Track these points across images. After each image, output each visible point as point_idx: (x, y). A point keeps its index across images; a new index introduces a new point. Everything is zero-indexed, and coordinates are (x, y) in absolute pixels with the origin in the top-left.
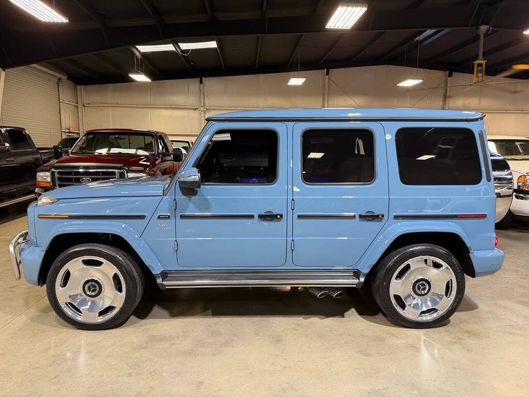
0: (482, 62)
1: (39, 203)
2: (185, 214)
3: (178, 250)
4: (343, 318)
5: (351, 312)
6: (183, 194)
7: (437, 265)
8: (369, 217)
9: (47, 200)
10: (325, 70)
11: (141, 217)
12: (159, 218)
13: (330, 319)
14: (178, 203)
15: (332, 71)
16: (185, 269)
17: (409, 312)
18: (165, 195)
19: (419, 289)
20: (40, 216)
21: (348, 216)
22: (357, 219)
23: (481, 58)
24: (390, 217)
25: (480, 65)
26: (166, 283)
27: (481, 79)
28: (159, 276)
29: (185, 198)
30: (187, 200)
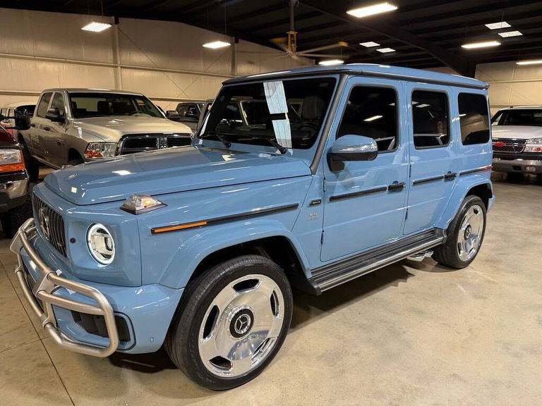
0: (293, 33)
1: (137, 209)
2: (335, 195)
3: (324, 242)
4: (413, 275)
5: (409, 269)
6: (331, 170)
7: (476, 212)
8: (450, 177)
9: (149, 201)
10: (113, 18)
11: (294, 207)
12: (311, 205)
13: (410, 280)
14: (328, 183)
15: (122, 20)
16: (324, 264)
17: (463, 255)
18: (313, 173)
19: (468, 234)
20: (156, 231)
21: (440, 178)
22: (443, 179)
23: (293, 28)
24: (458, 175)
25: (292, 36)
26: (321, 285)
27: (294, 49)
28: (313, 280)
29: (333, 175)
30: (336, 177)
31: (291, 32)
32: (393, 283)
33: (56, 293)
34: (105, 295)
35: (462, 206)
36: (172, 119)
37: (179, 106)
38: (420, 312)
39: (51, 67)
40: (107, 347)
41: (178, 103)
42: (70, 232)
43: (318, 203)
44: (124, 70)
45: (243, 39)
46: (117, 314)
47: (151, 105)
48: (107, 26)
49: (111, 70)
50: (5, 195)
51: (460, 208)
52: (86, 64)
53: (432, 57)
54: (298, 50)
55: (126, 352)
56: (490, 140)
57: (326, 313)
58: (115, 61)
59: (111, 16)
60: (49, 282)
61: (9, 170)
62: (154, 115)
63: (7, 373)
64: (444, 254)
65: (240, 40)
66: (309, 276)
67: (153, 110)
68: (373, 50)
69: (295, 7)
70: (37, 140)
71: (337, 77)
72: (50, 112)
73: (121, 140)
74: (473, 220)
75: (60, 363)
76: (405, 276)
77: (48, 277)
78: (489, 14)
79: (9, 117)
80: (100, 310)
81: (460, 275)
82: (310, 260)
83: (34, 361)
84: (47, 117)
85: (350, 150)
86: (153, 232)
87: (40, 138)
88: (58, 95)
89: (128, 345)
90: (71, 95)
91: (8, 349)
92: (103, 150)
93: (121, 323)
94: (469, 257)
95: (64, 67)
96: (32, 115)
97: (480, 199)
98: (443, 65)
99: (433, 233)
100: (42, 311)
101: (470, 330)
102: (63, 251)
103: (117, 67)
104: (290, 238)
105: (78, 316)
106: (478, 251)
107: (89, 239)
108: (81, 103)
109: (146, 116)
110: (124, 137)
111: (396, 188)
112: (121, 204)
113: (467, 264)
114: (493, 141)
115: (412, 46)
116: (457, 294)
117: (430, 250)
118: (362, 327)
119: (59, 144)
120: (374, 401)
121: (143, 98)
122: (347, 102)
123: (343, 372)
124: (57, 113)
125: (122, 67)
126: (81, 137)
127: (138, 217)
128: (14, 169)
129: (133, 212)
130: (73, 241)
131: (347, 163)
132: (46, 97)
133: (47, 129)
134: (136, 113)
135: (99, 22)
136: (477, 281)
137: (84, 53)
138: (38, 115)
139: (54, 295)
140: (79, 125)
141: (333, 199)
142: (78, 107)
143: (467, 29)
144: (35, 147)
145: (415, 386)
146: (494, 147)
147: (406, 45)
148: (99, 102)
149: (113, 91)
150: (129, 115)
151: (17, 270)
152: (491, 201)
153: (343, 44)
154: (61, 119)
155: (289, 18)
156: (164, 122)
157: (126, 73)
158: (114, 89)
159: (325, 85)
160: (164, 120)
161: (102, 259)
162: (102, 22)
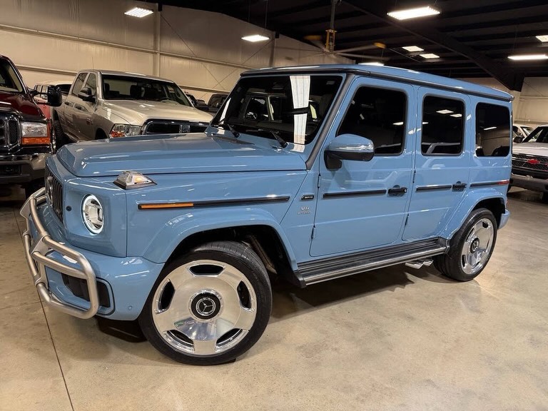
0: (332, 31)
1: (128, 184)
2: (329, 192)
3: (314, 237)
4: (413, 283)
5: (410, 276)
6: (327, 167)
7: (485, 225)
8: (459, 187)
9: (141, 179)
10: (157, 4)
11: (285, 200)
12: (303, 199)
13: (408, 288)
14: (323, 180)
15: (165, 7)
16: (314, 259)
17: (467, 268)
18: (308, 168)
19: (474, 247)
20: (143, 207)
21: (448, 187)
22: (451, 189)
23: (333, 27)
24: (468, 186)
25: (331, 34)
26: (306, 279)
27: (332, 47)
28: (298, 272)
29: (329, 172)
30: (331, 175)
31: (330, 31)
32: (390, 288)
33: (49, 255)
34: (89, 262)
35: (469, 217)
36: (199, 108)
37: (213, 96)
38: (410, 318)
39: (94, 49)
40: (88, 310)
41: (212, 94)
42: (68, 201)
43: (310, 198)
44: (163, 57)
45: (284, 34)
46: (100, 280)
47: (180, 93)
48: (150, 12)
49: (150, 57)
50: (29, 166)
51: (467, 220)
52: (127, 49)
53: (477, 66)
54: (336, 49)
55: (106, 317)
56: (510, 154)
57: (315, 308)
58: (155, 48)
59: (155, 2)
60: (44, 244)
61: (35, 143)
62: (182, 103)
63: (5, 328)
64: (447, 264)
65: (280, 36)
66: (295, 268)
67: (181, 98)
68: (416, 54)
69: (336, 5)
70: (72, 119)
71: (344, 76)
72: (83, 91)
73: (145, 123)
74: (481, 233)
75: (54, 324)
76: (404, 282)
77: (44, 240)
78: (541, 25)
79: (41, 93)
80: (83, 274)
81: (463, 288)
82: (298, 253)
83: (31, 320)
84: (80, 97)
85: (349, 149)
86: (140, 207)
87: (74, 116)
88: (93, 76)
89: (108, 311)
90: (104, 77)
91: (10, 307)
92: (127, 132)
93: (102, 288)
94: (474, 271)
95: (106, 50)
96: (67, 94)
97: (491, 213)
98: (488, 76)
99: (436, 242)
100: (37, 270)
101: (457, 341)
102: (60, 217)
103: (156, 53)
104: (276, 228)
105: (67, 279)
106: (484, 266)
107: (84, 209)
108: (114, 86)
109: (174, 103)
110: (148, 120)
111: (397, 192)
112: (114, 179)
113: (471, 277)
114: (514, 155)
115: (456, 53)
116: (453, 305)
117: (429, 259)
118: (348, 325)
119: (88, 123)
120: (342, 394)
121: (174, 85)
122: (351, 101)
123: (318, 364)
124: (89, 92)
125: (161, 54)
126: (109, 119)
127: (128, 193)
128: (40, 142)
129: (123, 186)
130: (69, 209)
131: (345, 162)
132: (81, 76)
133: (80, 108)
134: (166, 99)
135: (141, 8)
136: (477, 295)
137: (127, 37)
138: (73, 94)
139: (48, 257)
140: (109, 107)
141: (326, 196)
142: (110, 89)
143: (516, 40)
144: (69, 125)
145: (387, 386)
146: (514, 162)
147: (451, 52)
148: (132, 86)
149: (150, 77)
150: (158, 101)
151: (25, 233)
152: (504, 217)
153: (380, 45)
154: (91, 99)
155: (330, 17)
156: (190, 110)
157: (165, 60)
158: (151, 75)
159: (331, 83)
160: (192, 108)
161: (93, 229)
162: (144, 8)
